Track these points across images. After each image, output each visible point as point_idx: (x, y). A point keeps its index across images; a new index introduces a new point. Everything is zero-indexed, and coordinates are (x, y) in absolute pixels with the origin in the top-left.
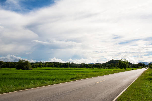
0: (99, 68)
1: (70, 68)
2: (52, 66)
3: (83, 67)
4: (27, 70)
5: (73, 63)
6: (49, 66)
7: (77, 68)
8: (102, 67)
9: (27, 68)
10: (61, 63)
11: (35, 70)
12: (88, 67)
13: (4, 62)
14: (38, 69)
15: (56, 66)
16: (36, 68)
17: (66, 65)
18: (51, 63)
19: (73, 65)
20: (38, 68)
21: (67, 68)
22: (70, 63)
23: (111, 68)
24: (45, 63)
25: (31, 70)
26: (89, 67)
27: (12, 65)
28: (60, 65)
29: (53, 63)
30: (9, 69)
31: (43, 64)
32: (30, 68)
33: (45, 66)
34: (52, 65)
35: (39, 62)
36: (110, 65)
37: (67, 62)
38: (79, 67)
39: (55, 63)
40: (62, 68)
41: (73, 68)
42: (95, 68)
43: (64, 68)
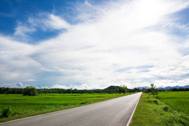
0: (100, 93)
1: (73, 94)
2: (56, 93)
3: (85, 93)
4: (34, 96)
5: (75, 90)
6: (53, 93)
7: (80, 94)
8: (103, 93)
9: (33, 94)
10: (64, 89)
11: (41, 96)
12: (89, 93)
13: (11, 89)
14: (43, 96)
15: (60, 93)
16: (42, 94)
17: (69, 91)
18: (55, 89)
19: (76, 91)
20: (43, 94)
21: (71, 94)
22: (73, 89)
23: (111, 93)
24: (49, 89)
25: (37, 96)
26: (91, 93)
27: (18, 91)
28: (63, 91)
29: (57, 89)
30: (16, 95)
31: (47, 91)
32: (36, 94)
33: (49, 92)
34: (56, 91)
35: (44, 88)
36: (110, 91)
37: (70, 89)
38: (81, 93)
39: (58, 89)
40: (65, 94)
41: (76, 94)
42: (96, 94)
43: (68, 94)
